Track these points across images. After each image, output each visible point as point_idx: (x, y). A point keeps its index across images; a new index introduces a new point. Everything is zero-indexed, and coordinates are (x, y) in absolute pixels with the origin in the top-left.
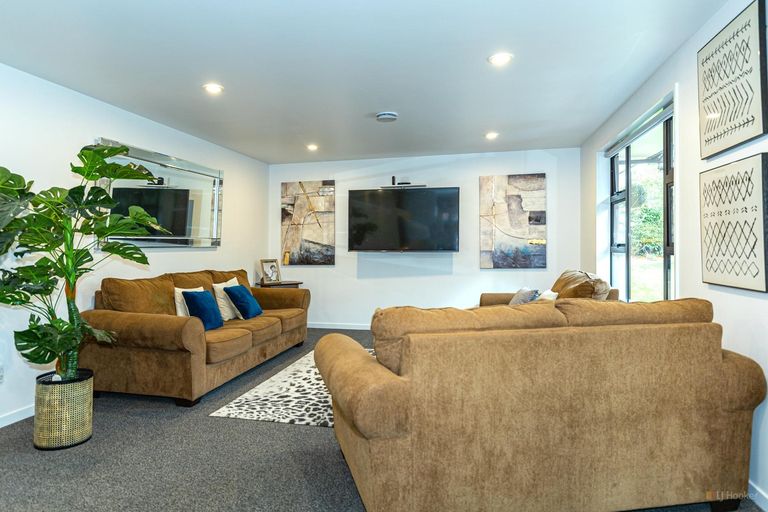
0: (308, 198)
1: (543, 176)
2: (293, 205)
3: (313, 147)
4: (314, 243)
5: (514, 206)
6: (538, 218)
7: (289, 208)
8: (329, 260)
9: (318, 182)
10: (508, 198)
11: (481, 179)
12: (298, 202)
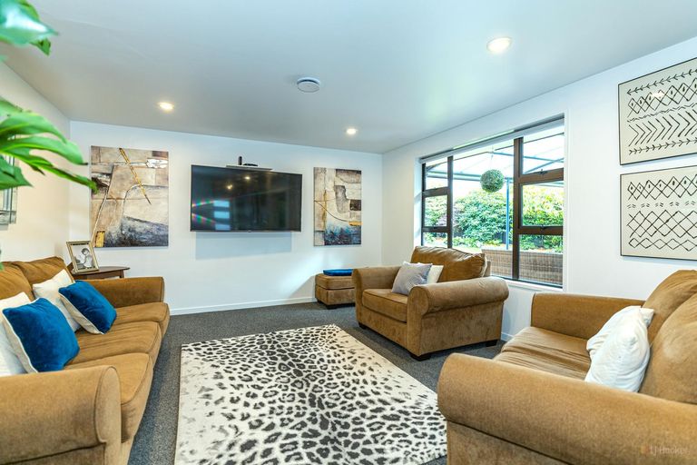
0: (132, 169)
1: (359, 172)
2: (110, 175)
3: (166, 106)
4: (141, 221)
5: (340, 195)
6: (356, 205)
7: (104, 179)
8: (160, 240)
9: (146, 152)
10: (336, 187)
11: (315, 170)
12: (117, 173)
